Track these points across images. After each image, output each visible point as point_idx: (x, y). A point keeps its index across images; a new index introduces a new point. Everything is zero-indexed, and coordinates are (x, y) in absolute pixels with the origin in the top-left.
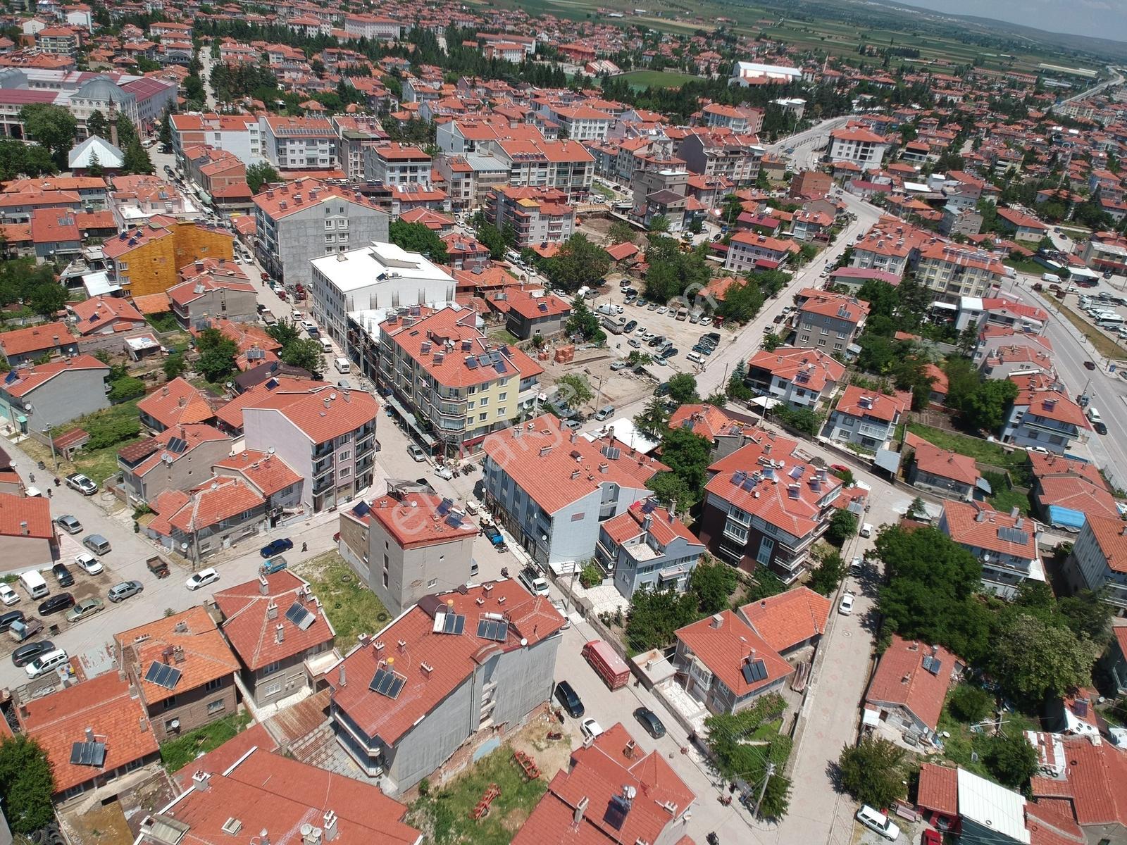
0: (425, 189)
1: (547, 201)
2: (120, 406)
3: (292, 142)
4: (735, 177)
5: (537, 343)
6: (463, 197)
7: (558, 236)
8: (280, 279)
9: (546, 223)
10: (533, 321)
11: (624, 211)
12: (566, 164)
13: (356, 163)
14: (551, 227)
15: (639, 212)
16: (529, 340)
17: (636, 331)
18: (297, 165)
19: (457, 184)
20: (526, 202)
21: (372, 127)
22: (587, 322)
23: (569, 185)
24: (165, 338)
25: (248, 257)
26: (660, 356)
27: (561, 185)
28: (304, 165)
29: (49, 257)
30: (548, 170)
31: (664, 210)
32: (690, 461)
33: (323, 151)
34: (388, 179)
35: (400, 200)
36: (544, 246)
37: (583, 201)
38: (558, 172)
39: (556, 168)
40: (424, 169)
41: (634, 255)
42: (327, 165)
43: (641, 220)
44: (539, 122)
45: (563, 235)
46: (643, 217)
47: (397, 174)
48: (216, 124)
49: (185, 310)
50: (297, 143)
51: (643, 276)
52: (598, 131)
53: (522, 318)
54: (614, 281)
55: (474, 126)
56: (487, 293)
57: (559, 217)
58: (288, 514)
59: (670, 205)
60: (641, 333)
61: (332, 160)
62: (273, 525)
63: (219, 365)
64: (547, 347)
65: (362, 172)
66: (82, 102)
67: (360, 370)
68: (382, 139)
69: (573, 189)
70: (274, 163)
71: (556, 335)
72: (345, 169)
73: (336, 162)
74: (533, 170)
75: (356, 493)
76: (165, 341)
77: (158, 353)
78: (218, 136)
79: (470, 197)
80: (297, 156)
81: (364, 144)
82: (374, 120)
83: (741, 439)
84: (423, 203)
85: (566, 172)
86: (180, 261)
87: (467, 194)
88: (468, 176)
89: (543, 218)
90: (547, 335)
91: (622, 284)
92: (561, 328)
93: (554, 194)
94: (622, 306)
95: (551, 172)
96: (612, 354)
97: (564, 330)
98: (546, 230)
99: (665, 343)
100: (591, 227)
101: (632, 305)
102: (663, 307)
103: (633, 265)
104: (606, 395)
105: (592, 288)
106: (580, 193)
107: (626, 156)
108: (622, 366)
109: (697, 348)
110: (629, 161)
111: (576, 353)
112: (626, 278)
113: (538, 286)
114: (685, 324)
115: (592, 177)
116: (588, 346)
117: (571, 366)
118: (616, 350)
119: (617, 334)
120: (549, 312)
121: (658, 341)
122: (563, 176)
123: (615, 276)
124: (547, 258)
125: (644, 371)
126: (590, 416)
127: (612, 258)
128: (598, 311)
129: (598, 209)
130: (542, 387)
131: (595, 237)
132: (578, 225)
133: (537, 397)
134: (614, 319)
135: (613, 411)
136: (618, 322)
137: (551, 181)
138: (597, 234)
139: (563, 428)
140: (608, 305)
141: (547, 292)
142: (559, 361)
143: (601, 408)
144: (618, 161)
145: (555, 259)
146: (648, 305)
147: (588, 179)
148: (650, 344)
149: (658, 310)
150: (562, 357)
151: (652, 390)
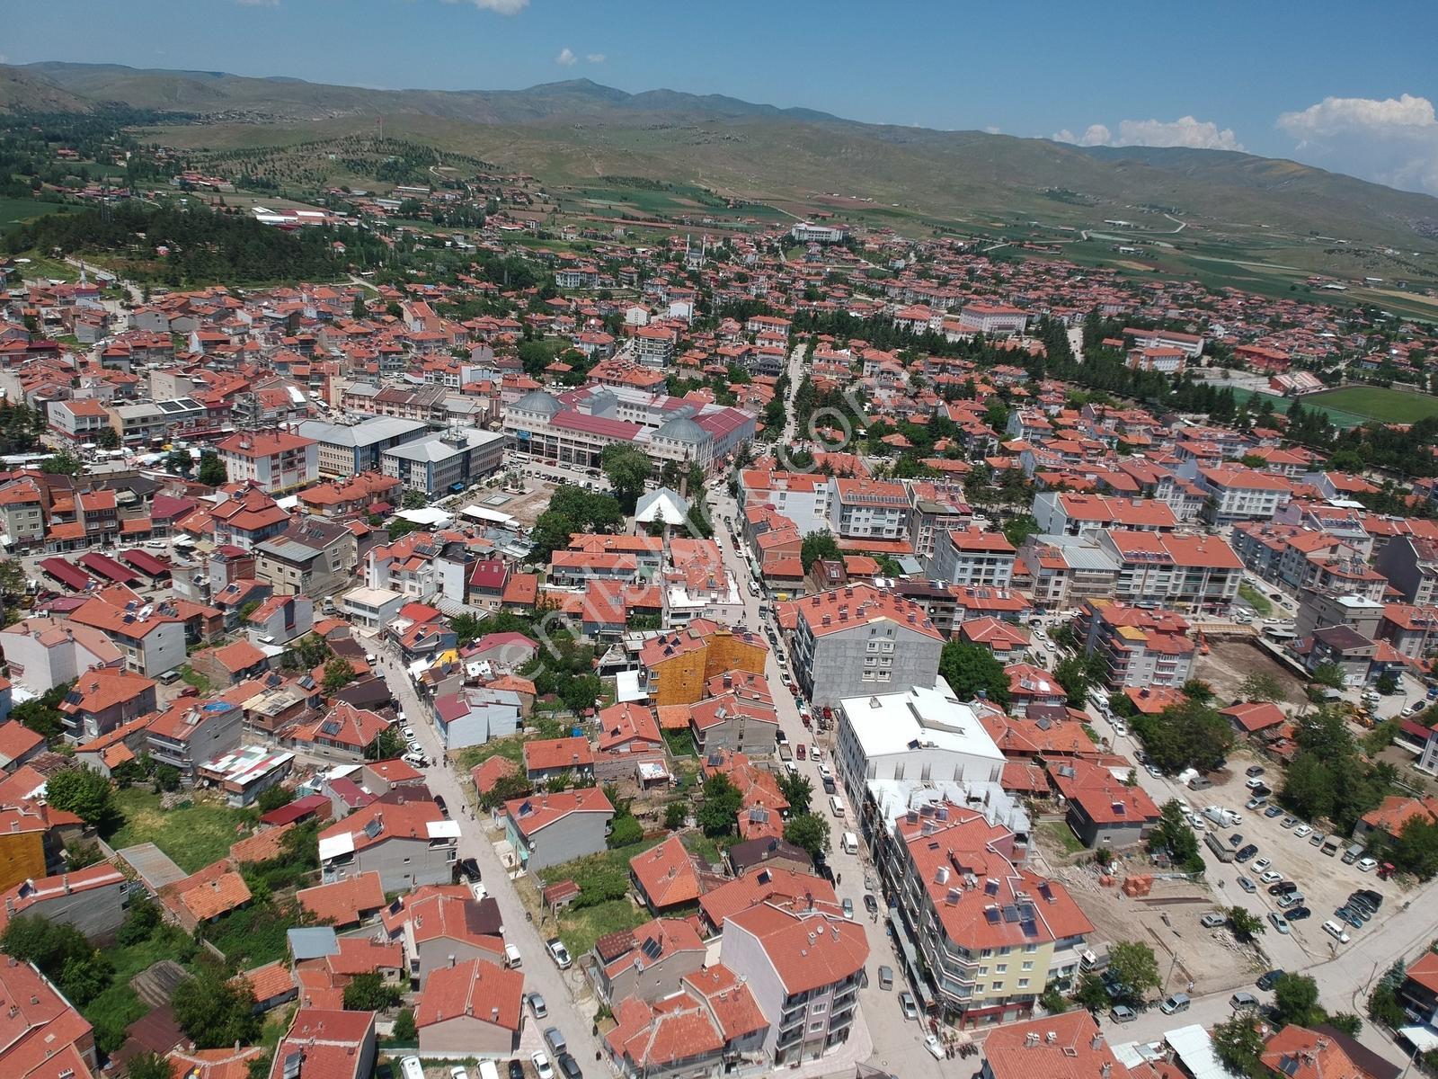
0: (1000, 594)
1: (1159, 631)
2: (615, 851)
3: (859, 509)
5: (1103, 859)
6: (1050, 597)
7: (1168, 678)
8: (809, 698)
9: (1153, 660)
10: (1104, 826)
11: (1279, 639)
12: (1200, 569)
13: (926, 538)
14: (1158, 665)
15: (1300, 644)
16: (1091, 852)
17: (1252, 862)
18: (860, 534)
19: (1044, 581)
20: (1128, 632)
21: (953, 498)
22: (1180, 841)
23: (1202, 594)
24: (677, 762)
25: (781, 658)
26: (1280, 918)
27: (1190, 593)
28: (868, 534)
29: (593, 636)
30: (1173, 574)
31: (1337, 656)
33: (891, 521)
34: (958, 570)
35: (965, 606)
36: (1144, 694)
37: (1220, 615)
38: (1188, 578)
39: (1184, 573)
40: (1005, 562)
41: (1277, 725)
42: (893, 536)
43: (1303, 660)
44: (1178, 488)
45: (1176, 678)
46: (1306, 656)
47: (971, 566)
48: (782, 484)
49: (703, 735)
50: (864, 511)
51: (1285, 763)
52: (1263, 504)
53: (1088, 817)
54: (1238, 764)
55: (1083, 501)
56: (1049, 760)
57: (1173, 655)
58: (746, 1061)
59: (1346, 652)
60: (1259, 868)
61: (900, 531)
62: (728, 1070)
63: (719, 820)
64: (1114, 865)
65: (932, 549)
66: (661, 440)
67: (868, 853)
68: (962, 514)
69: (1207, 599)
70: (835, 529)
71: (1132, 848)
72: (913, 542)
73: (905, 532)
74: (1151, 572)
75: (825, 1048)
76: (677, 770)
77: (665, 784)
78: (783, 496)
79: (1060, 598)
80: (861, 525)
81: (939, 519)
82: (956, 488)
84: (994, 612)
85: (1200, 579)
86: (709, 670)
87: (1056, 593)
88: (1060, 573)
89: (1150, 654)
90: (1118, 847)
91: (1250, 772)
92: (1142, 838)
93: (1172, 624)
94: (1241, 813)
95: (1178, 577)
96: (1210, 897)
97: (1145, 842)
98: (1152, 669)
99: (1293, 896)
100: (1225, 658)
101: (1257, 813)
102: (1305, 827)
103: (1272, 742)
104: (1183, 970)
105: (1203, 773)
106: (1217, 605)
107: (1296, 556)
108: (1219, 923)
109: (1341, 913)
110: (1299, 563)
111: (1156, 885)
112: (1258, 764)
113: (1122, 762)
114: (1334, 864)
115: (1237, 584)
116: (1176, 875)
117: (1143, 905)
118: (1217, 890)
119: (1224, 861)
120: (1126, 817)
121: (1284, 889)
122: (1194, 583)
123: (1242, 756)
124: (1145, 714)
125: (1251, 939)
126: (1153, 1003)
127: (1243, 727)
128: (1203, 815)
129: (1239, 631)
130: (1090, 945)
131: (1226, 678)
132: (1204, 654)
133: (1079, 961)
134: (1224, 837)
135: (1188, 1002)
136: (1228, 845)
137: (1175, 587)
138: (1230, 672)
139: (1097, 1045)
140: (1219, 811)
141: (1132, 774)
142: (1128, 894)
143: (1171, 991)
144: (1284, 560)
145: (1156, 719)
146: (1282, 817)
147: (1231, 589)
148: (1271, 890)
149: (1296, 829)
150: (1132, 889)
151: (1256, 977)
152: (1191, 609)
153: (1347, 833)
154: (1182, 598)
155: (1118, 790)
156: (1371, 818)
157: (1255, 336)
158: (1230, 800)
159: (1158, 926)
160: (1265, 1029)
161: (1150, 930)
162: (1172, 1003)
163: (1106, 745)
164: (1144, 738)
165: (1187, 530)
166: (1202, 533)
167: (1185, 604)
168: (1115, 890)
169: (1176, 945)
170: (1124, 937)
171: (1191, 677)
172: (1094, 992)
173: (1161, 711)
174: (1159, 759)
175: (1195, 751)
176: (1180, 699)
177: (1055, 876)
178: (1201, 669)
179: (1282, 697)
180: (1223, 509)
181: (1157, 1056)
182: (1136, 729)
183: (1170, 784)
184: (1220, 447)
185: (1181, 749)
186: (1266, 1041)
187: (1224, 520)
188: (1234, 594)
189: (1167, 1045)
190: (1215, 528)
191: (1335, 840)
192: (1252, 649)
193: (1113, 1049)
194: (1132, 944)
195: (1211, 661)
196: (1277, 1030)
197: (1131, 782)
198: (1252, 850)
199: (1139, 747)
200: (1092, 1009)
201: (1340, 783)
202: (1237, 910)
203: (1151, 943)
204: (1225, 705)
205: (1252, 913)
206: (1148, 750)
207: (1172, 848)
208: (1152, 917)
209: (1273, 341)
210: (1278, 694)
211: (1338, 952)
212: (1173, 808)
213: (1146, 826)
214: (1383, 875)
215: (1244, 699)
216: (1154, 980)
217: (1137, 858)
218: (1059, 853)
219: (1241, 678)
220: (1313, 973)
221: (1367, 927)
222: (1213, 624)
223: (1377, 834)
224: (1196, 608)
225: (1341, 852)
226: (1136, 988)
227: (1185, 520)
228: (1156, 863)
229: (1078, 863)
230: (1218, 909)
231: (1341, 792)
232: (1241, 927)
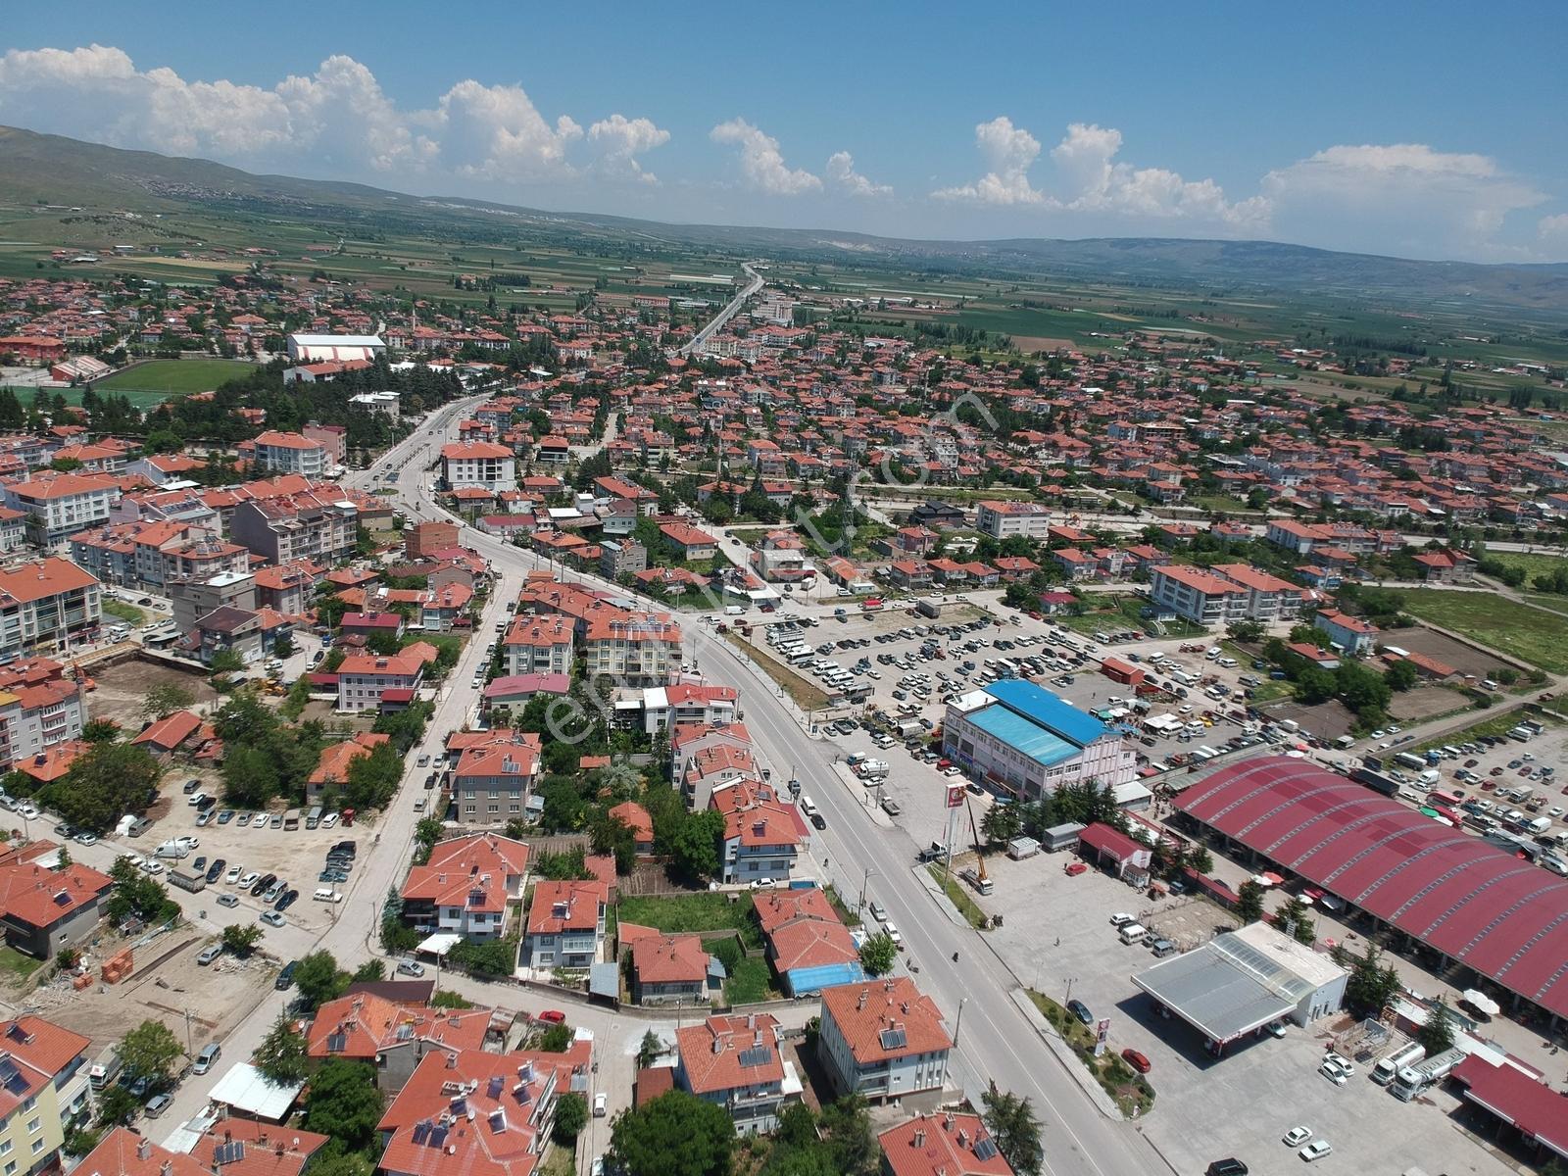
1: (29, 685)
4: (324, 549)
5: (68, 962)
7: (62, 731)
9: (36, 719)
10: (54, 926)
11: (164, 644)
12: (50, 599)
14: (46, 723)
15: (188, 641)
16: (51, 962)
17: (225, 876)
22: (144, 895)
23: (63, 625)
26: (272, 914)
27: (49, 629)
30: (21, 615)
31: (228, 639)
32: (351, 1109)
36: (41, 761)
37: (92, 641)
38: (40, 613)
39: (34, 609)
41: (196, 730)
43: (196, 655)
45: (69, 728)
46: (197, 650)
51: (218, 764)
52: (93, 508)
53: (31, 927)
54: (172, 788)
57: (57, 704)
59: (235, 632)
60: (234, 878)
64: (83, 960)
69: (71, 630)
71: (95, 933)
83: (415, 1046)
85: (55, 609)
89: (28, 714)
90: (80, 940)
91: (188, 790)
92: (101, 916)
93: (42, 671)
94: (194, 834)
95: (28, 617)
96: (197, 934)
97: (107, 918)
98: (39, 729)
99: (276, 886)
100: (118, 685)
101: (211, 827)
102: (261, 816)
103: (198, 749)
104: (200, 1021)
105: (139, 816)
106: (85, 632)
107: (149, 552)
108: (216, 954)
109: (325, 877)
110: (156, 559)
111: (136, 955)
112: (193, 777)
113: (45, 847)
114: (301, 835)
115: (98, 601)
116: (153, 933)
117: (132, 984)
118: (201, 924)
119: (197, 891)
120: (75, 904)
121: (264, 884)
122: (50, 616)
123: (173, 777)
124: (51, 782)
125: (254, 949)
126: (183, 1074)
127: (163, 749)
128: (157, 857)
129: (120, 650)
130: (93, 1059)
131: (124, 706)
132: (91, 690)
133: (89, 1082)
134: (187, 868)
135: (218, 1049)
136: (195, 873)
137: (29, 628)
138: (127, 697)
139: (146, 1154)
140: (171, 844)
141: (63, 854)
142: (111, 982)
143: (197, 1050)
144: (138, 561)
145: (65, 783)
146: (237, 817)
147: (94, 609)
148: (253, 893)
149: (253, 822)
150: (113, 974)
151: (273, 982)
152: (58, 646)
153: (301, 802)
154: (42, 639)
155: (54, 879)
156: (317, 777)
157: (15, 324)
158: (178, 827)
159: (158, 995)
160: (302, 1025)
161: (150, 1004)
162: (202, 1060)
163: (20, 837)
164: (60, 808)
165: (18, 560)
166: (37, 558)
167: (47, 643)
168: (94, 987)
169: (182, 1002)
170: (125, 1029)
171: (87, 720)
172: (118, 1104)
173: (67, 770)
174: (86, 823)
175: (124, 796)
176: (83, 749)
177: (21, 1011)
178: (91, 708)
179: (191, 701)
180: (51, 525)
181: (212, 1121)
182: (47, 803)
183: (109, 843)
184: (21, 457)
185: (107, 801)
186: (307, 1035)
187: (57, 537)
188: (99, 613)
189: (216, 1103)
190: (50, 549)
191: (294, 814)
192: (141, 664)
193: (165, 1145)
194: (137, 1029)
195: (102, 694)
196: (313, 1018)
197: (65, 862)
198: (220, 865)
199: (58, 821)
200: (124, 1122)
201: (277, 758)
202: (228, 931)
203: (155, 1015)
204: (135, 733)
205: (244, 925)
206: (69, 820)
207: (138, 907)
208: (147, 990)
209: (38, 327)
210: (185, 700)
211: (337, 914)
212: (122, 867)
213: (100, 901)
214: (347, 823)
215: (153, 718)
216: (175, 1051)
217: (106, 939)
218: (15, 985)
219: (142, 699)
220: (322, 945)
221: (352, 876)
222: (87, 654)
223: (327, 789)
224: (62, 643)
225: (303, 822)
226: (162, 1070)
227: (11, 550)
228: (127, 932)
229: (42, 982)
230: (210, 941)
231: (281, 767)
232: (238, 944)
